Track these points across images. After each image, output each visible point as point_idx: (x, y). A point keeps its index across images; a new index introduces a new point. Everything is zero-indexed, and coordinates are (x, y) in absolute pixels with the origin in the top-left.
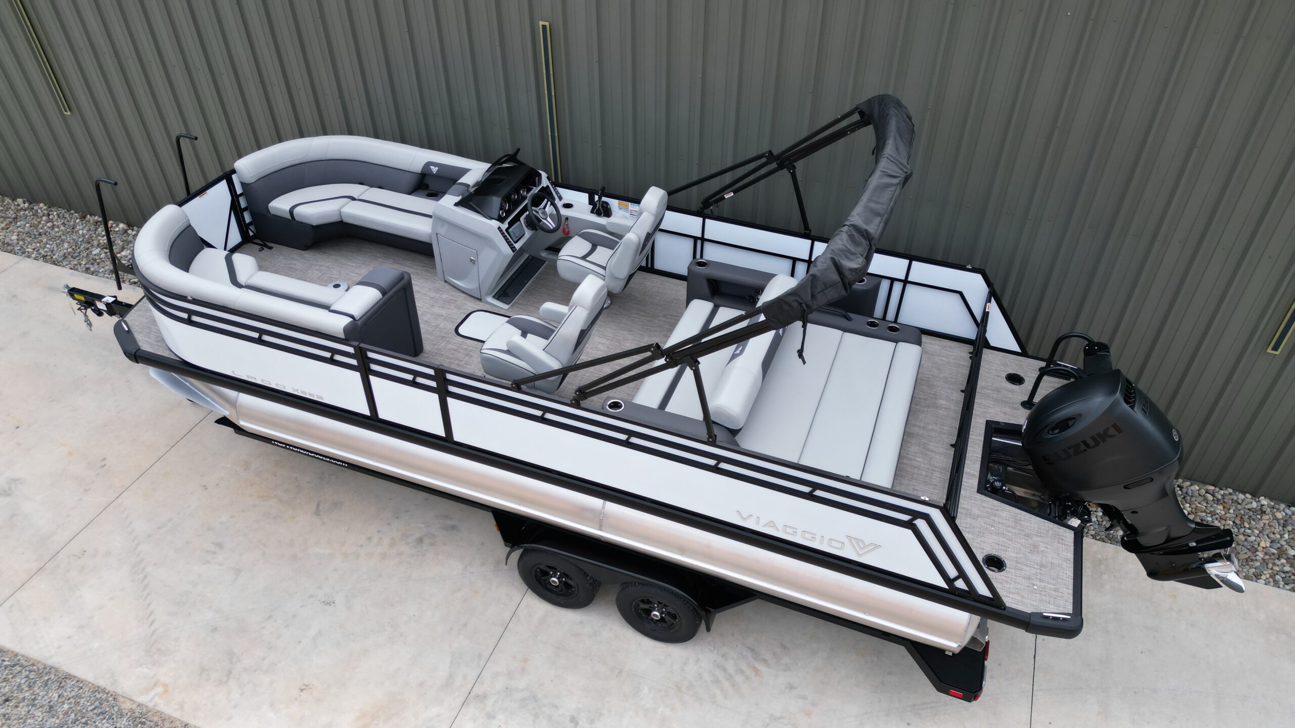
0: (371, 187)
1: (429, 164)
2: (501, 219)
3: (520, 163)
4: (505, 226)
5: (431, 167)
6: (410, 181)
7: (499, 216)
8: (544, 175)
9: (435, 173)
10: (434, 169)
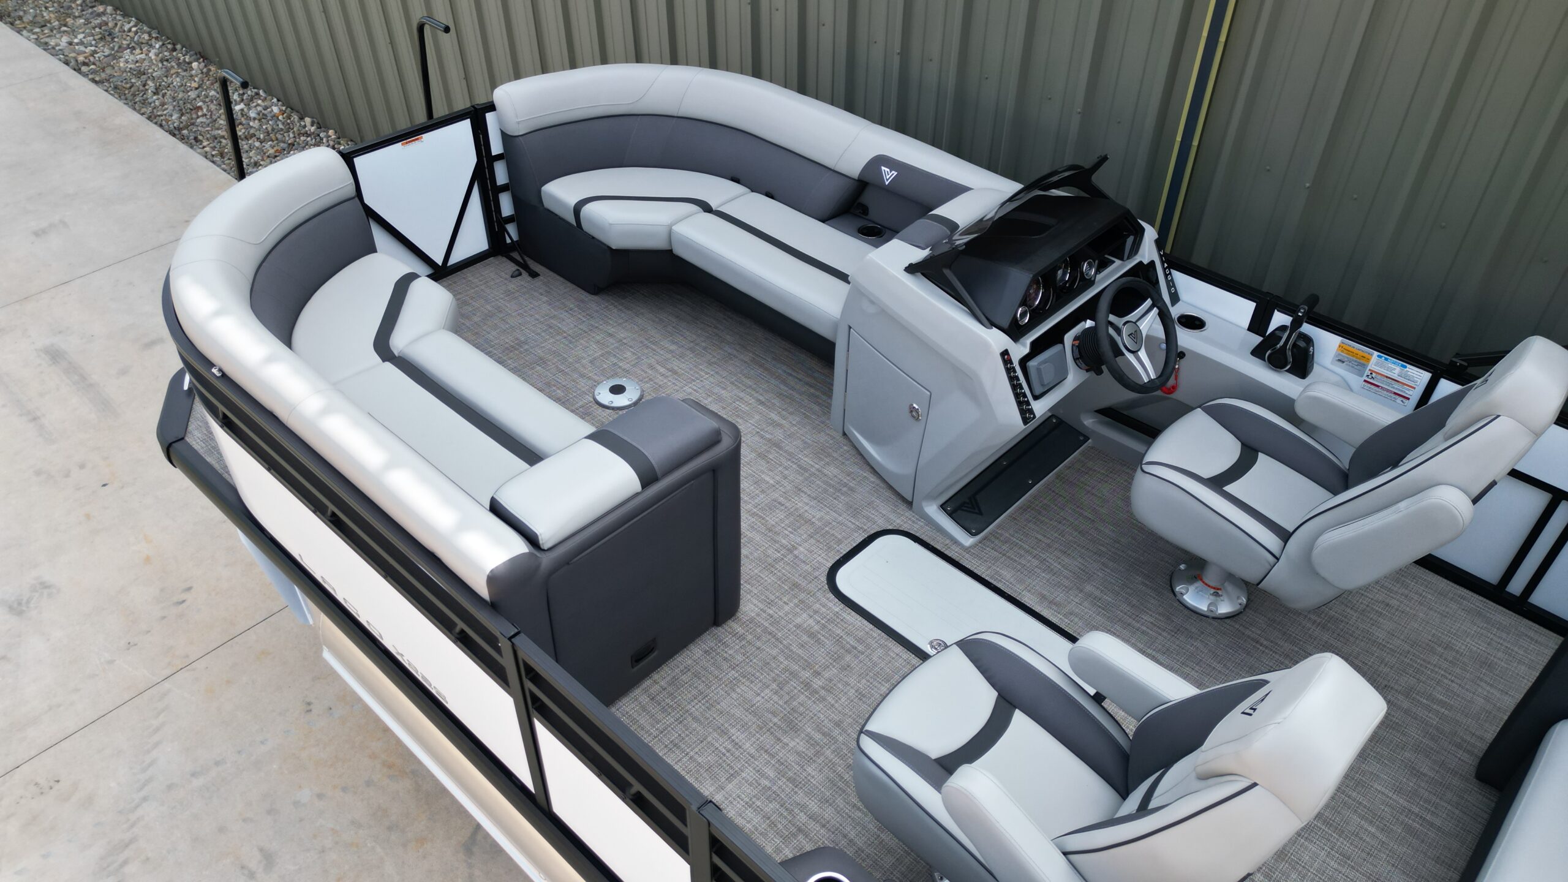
0: (752, 191)
1: (880, 160)
2: (1015, 331)
3: (1097, 194)
4: (1019, 350)
5: (883, 168)
6: (830, 193)
7: (1015, 321)
8: (1150, 234)
9: (887, 183)
10: (888, 175)
